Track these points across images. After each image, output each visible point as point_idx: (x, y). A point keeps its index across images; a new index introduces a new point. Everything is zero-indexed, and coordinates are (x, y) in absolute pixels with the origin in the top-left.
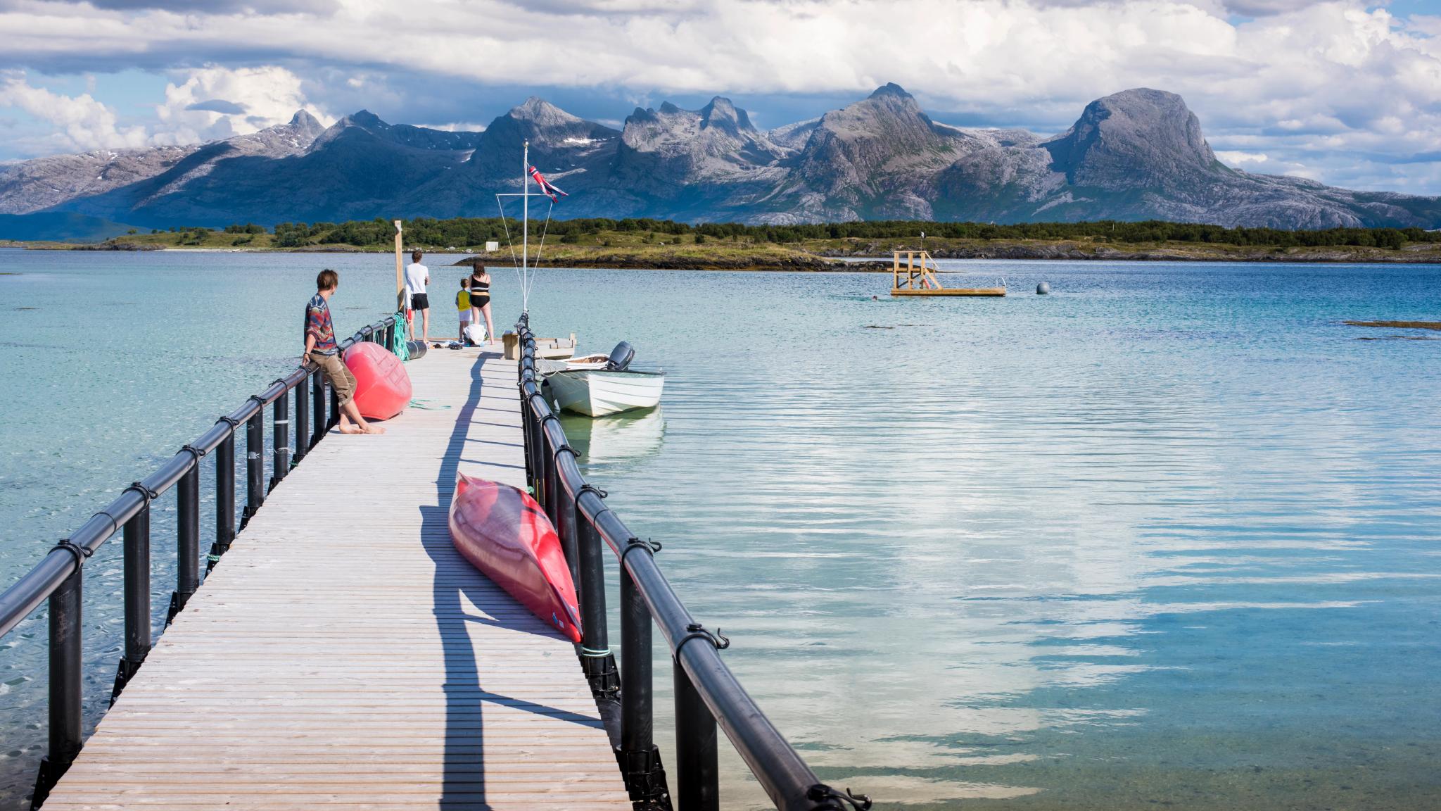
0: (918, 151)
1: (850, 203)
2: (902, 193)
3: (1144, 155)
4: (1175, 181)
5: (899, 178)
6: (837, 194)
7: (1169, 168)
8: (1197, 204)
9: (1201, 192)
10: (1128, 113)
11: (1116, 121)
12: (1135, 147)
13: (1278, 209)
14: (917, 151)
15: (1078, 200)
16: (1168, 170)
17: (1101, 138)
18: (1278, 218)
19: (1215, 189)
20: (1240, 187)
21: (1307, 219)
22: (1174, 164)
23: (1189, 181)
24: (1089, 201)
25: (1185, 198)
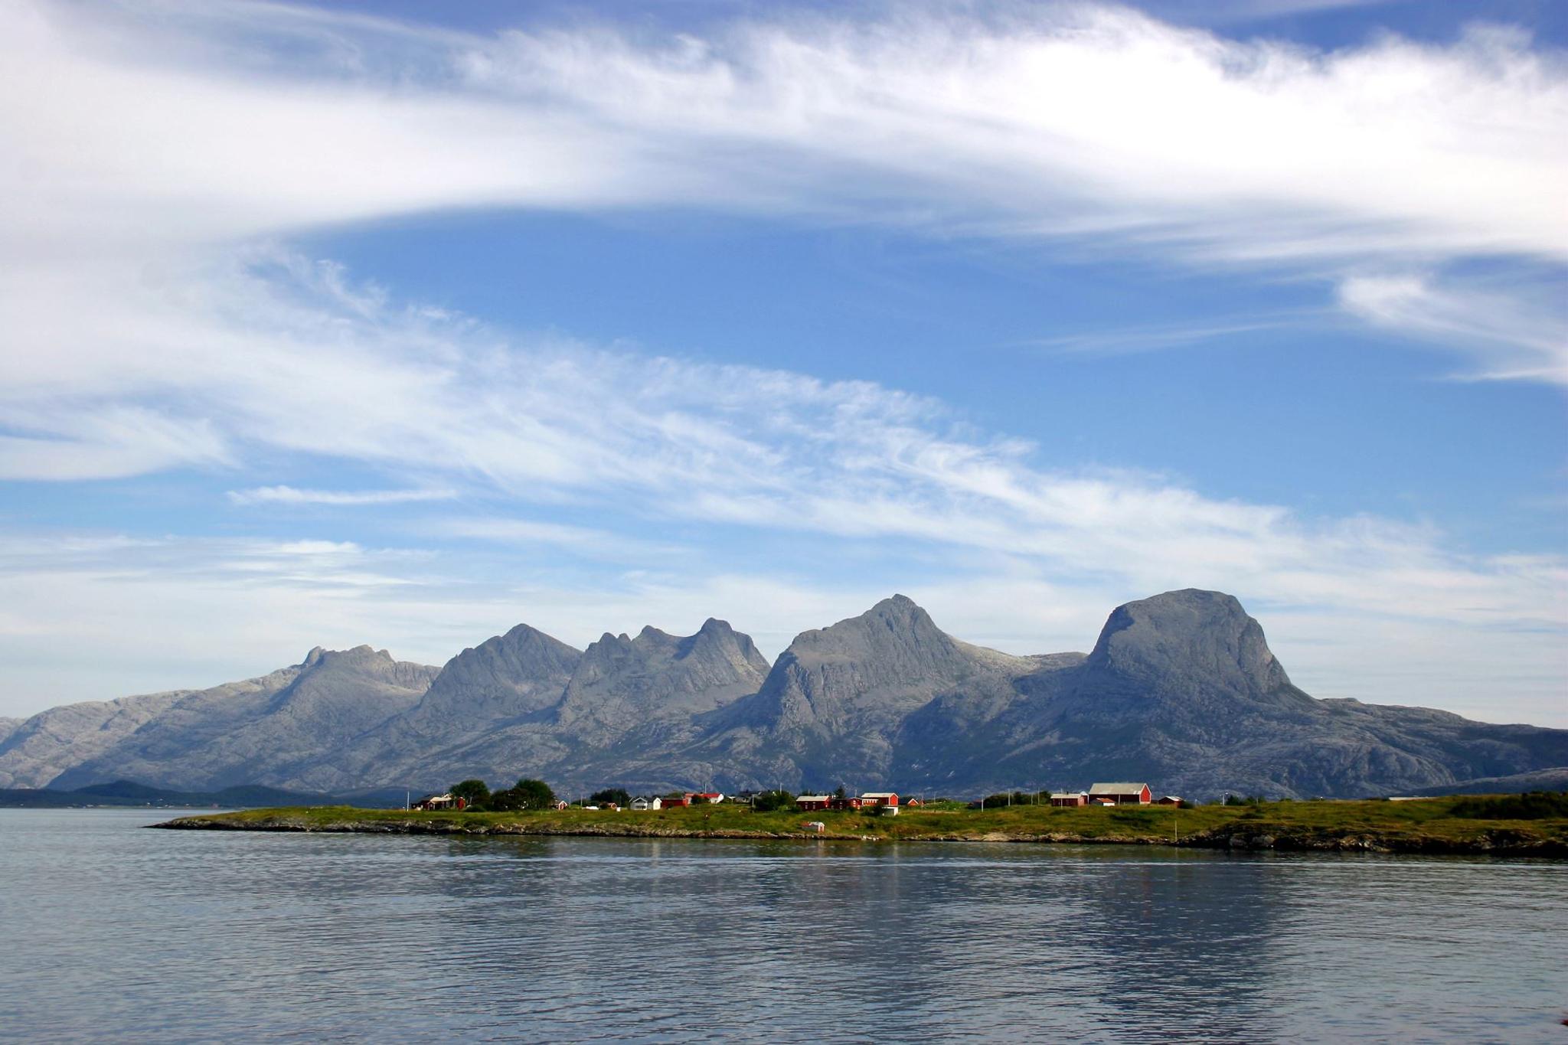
0: (918, 681)
1: (792, 748)
2: (865, 735)
3: (1158, 677)
4: (1191, 712)
5: (871, 715)
6: (778, 737)
7: (1187, 693)
8: (1209, 743)
9: (1226, 726)
10: (1157, 622)
11: (1141, 631)
12: (1149, 666)
13: (1308, 748)
14: (915, 680)
15: (1063, 742)
16: (1186, 697)
17: (1109, 656)
18: (1304, 761)
19: (1246, 723)
20: (1279, 719)
21: (1348, 763)
22: (1198, 689)
23: (1213, 712)
24: (1079, 741)
25: (1200, 736)
